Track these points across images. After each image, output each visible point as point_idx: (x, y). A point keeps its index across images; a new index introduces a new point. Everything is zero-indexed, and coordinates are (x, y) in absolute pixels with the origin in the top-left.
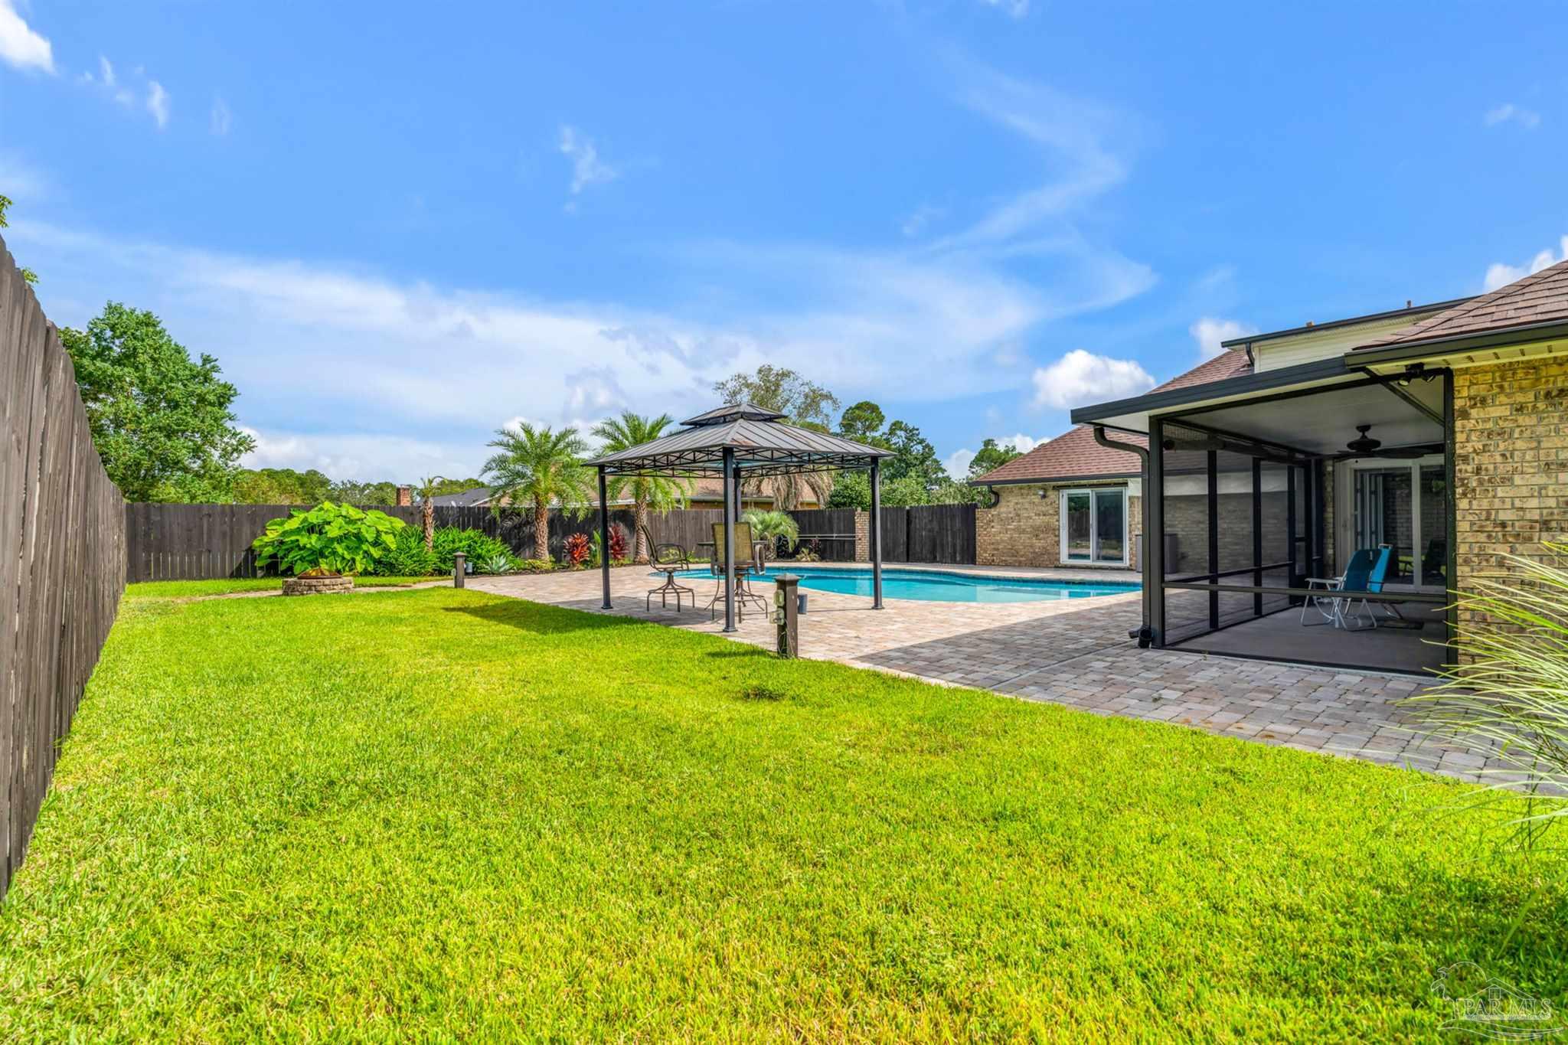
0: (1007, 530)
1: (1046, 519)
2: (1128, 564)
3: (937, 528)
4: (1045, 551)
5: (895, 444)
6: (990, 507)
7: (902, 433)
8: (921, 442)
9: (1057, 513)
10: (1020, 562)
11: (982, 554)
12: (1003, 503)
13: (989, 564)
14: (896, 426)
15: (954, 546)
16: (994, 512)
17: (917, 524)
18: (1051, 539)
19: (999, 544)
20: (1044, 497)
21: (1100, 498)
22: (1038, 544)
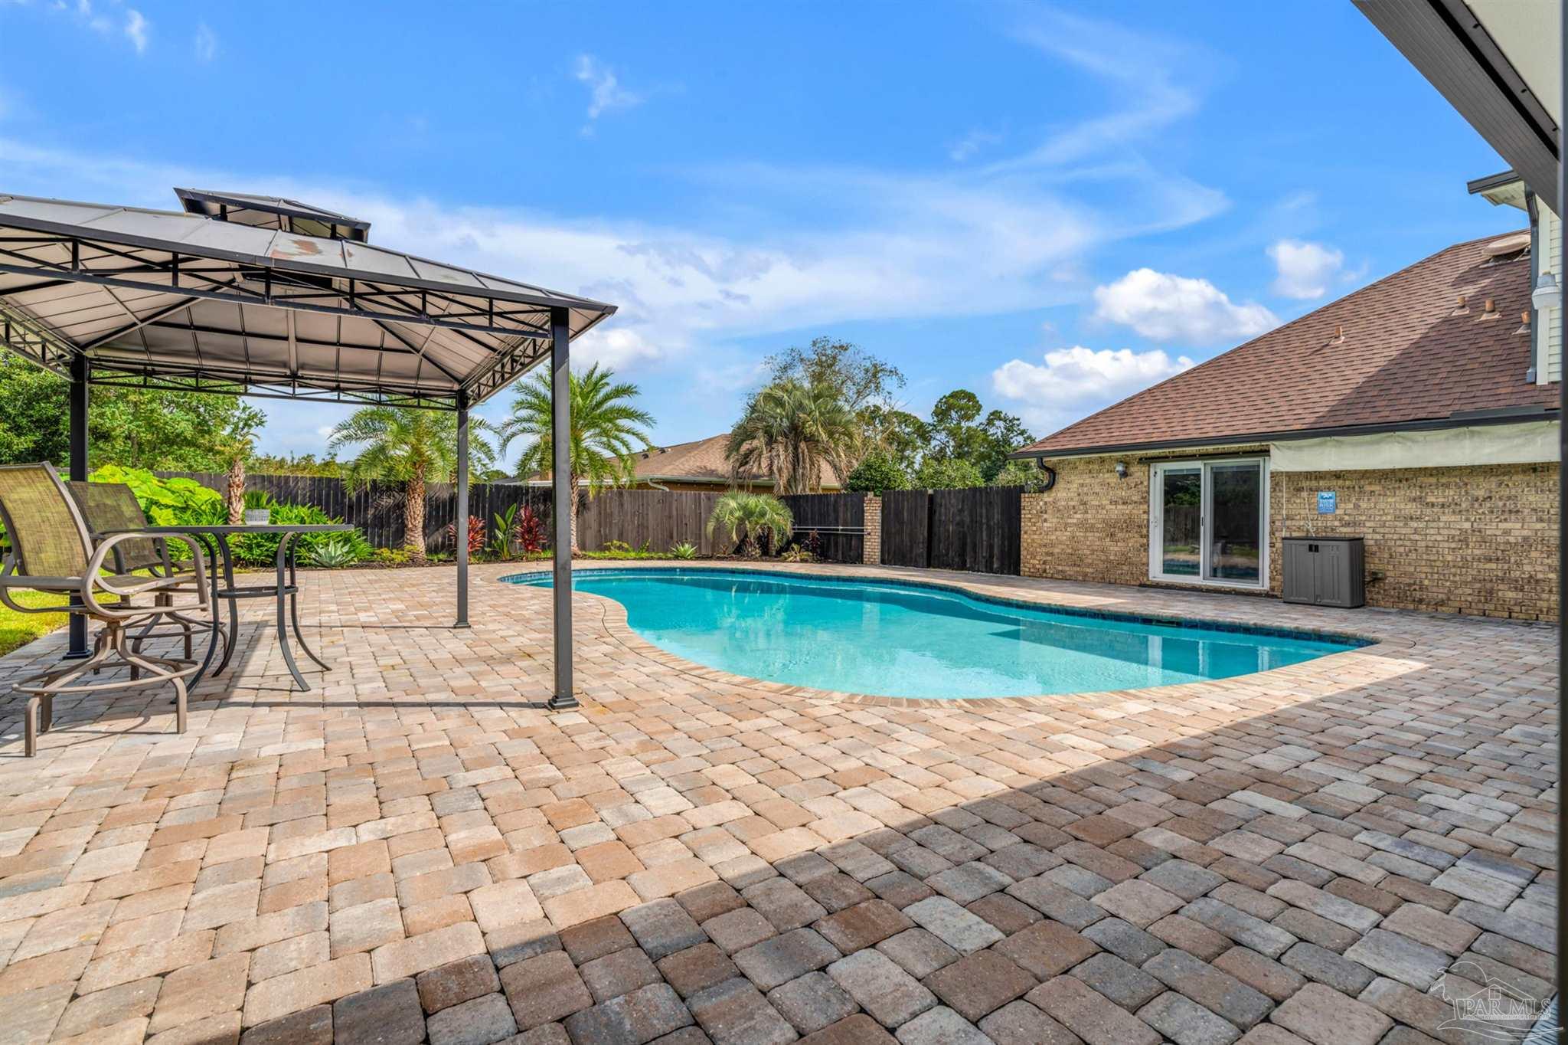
0: (1066, 525)
1: (1127, 509)
2: (1267, 586)
3: (967, 520)
4: (1125, 560)
5: (993, 435)
6: (1042, 490)
7: (1001, 424)
8: (1022, 433)
9: (1145, 500)
10: (1086, 575)
11: (1029, 560)
12: (1060, 484)
13: (1040, 576)
14: (996, 415)
15: (991, 547)
16: (1047, 497)
17: (942, 514)
18: (1135, 541)
19: (1053, 545)
20: (1124, 474)
21: (1217, 476)
22: (1114, 549)
